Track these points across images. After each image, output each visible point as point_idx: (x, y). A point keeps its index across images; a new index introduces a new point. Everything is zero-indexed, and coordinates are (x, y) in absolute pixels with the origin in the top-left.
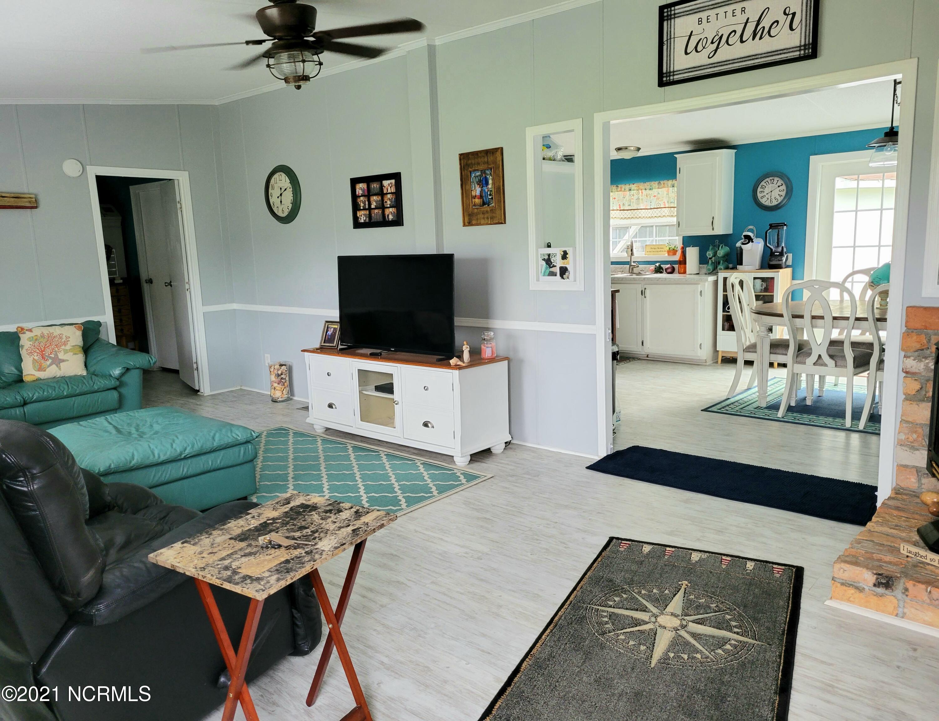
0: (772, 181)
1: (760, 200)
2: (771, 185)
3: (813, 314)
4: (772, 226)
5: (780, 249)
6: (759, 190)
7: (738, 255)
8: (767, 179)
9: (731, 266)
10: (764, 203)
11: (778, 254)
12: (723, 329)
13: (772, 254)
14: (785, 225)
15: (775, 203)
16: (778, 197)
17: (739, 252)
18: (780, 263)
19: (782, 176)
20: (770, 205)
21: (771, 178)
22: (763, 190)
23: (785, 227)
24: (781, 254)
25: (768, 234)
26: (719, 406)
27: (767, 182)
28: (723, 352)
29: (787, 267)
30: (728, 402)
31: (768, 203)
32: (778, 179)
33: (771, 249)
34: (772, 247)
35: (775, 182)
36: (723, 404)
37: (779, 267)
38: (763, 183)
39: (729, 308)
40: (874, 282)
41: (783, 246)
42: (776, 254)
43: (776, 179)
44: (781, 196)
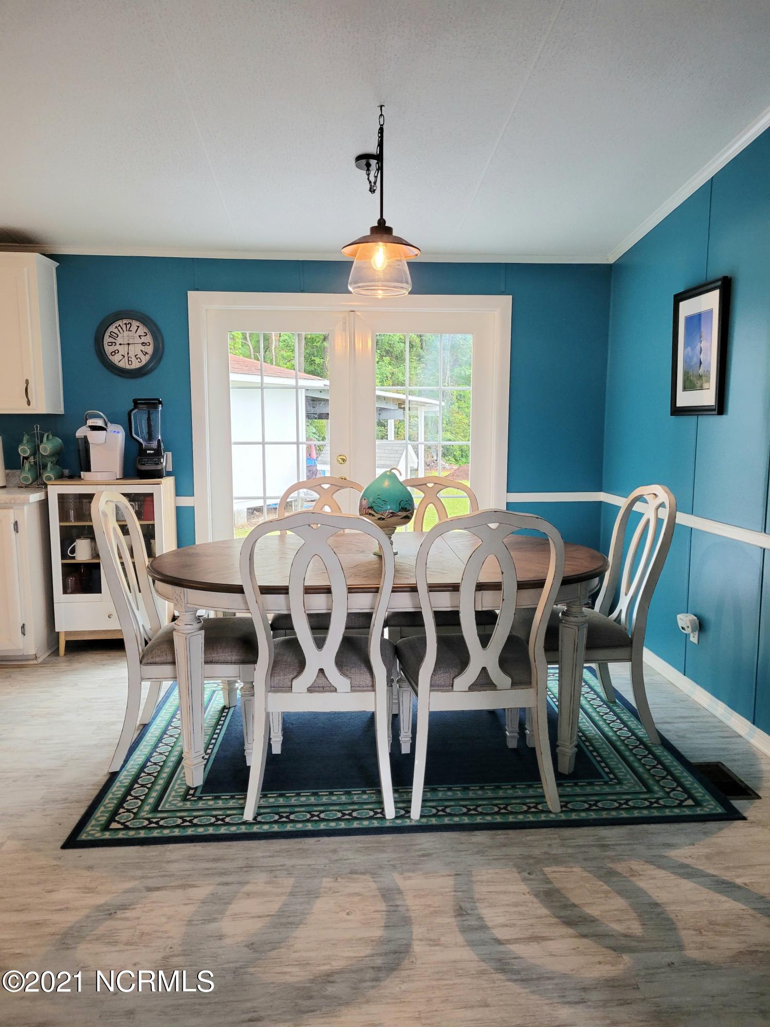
0: (128, 326)
1: (111, 357)
2: (126, 333)
3: (308, 583)
4: (136, 403)
5: (154, 444)
6: (107, 339)
7: (81, 453)
8: (120, 322)
9: (66, 472)
10: (116, 362)
11: (152, 452)
12: (65, 592)
13: (142, 451)
14: (160, 403)
15: (136, 365)
16: (141, 355)
17: (81, 447)
18: (159, 467)
19: (145, 320)
20: (128, 367)
21: (125, 321)
22: (114, 341)
23: (160, 405)
24: (158, 453)
25: (132, 417)
26: (101, 815)
27: (119, 328)
28: (67, 633)
29: (169, 474)
30: (117, 790)
31: (123, 364)
32: (138, 324)
33: (140, 444)
34: (141, 440)
35: (134, 328)
36: (109, 802)
37: (157, 474)
38: (112, 328)
39: (73, 551)
40: (375, 508)
41: (160, 438)
42: (148, 452)
43: (135, 324)
44: (146, 353)
